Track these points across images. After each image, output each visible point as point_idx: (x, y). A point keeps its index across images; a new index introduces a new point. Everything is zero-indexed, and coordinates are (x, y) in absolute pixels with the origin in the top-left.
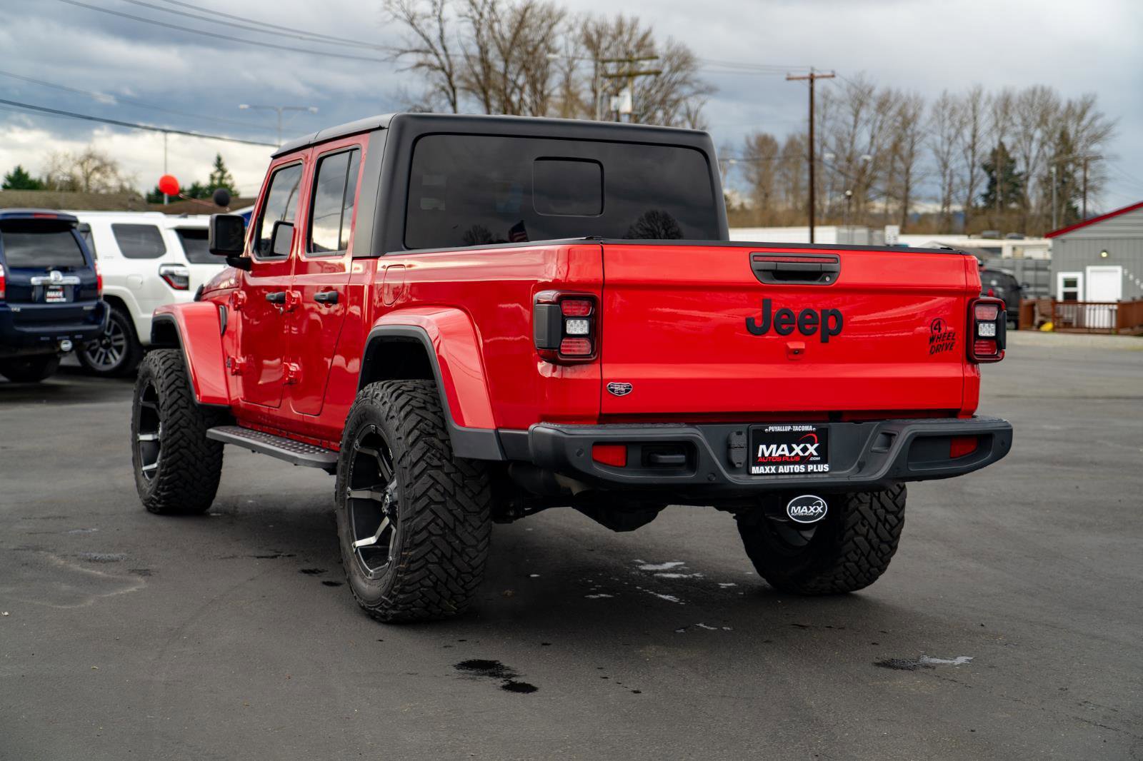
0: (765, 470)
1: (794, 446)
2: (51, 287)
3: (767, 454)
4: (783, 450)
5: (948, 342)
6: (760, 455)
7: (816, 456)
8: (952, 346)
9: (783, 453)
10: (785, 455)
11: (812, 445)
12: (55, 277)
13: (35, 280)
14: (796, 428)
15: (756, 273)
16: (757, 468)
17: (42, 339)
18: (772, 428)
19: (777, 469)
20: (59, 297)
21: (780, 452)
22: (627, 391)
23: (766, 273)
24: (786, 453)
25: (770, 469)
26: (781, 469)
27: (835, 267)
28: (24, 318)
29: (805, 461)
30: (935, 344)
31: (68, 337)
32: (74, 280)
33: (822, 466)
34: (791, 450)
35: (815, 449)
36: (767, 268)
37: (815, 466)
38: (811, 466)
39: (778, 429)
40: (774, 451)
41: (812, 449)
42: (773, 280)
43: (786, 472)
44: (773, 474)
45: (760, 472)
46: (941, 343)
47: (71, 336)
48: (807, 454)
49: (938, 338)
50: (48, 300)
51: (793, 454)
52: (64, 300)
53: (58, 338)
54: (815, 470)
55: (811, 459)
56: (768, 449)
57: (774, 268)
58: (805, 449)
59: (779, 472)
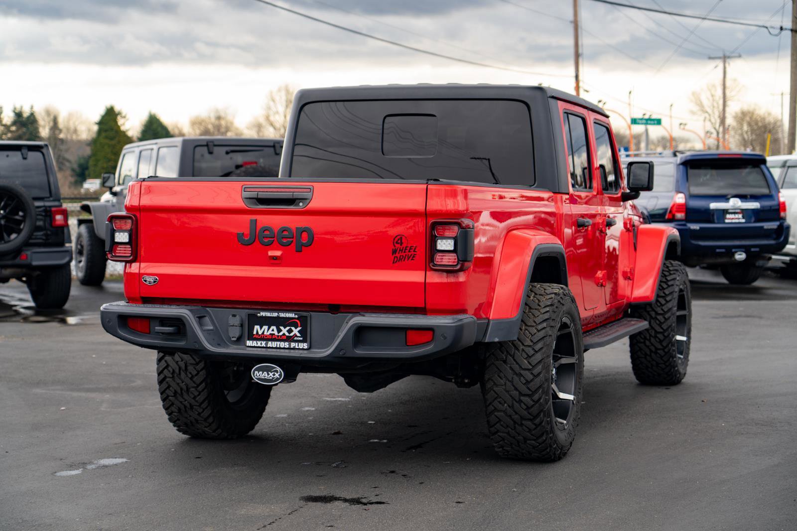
0: (257, 344)
1: (282, 328)
2: (730, 211)
3: (260, 332)
4: (273, 330)
5: (410, 254)
6: (255, 333)
7: (299, 337)
8: (414, 257)
9: (273, 332)
10: (274, 334)
11: (296, 328)
12: (735, 203)
13: (714, 205)
14: (282, 315)
15: (244, 200)
16: (251, 342)
17: (718, 250)
18: (263, 314)
19: (266, 344)
20: (739, 219)
21: (270, 332)
22: (155, 282)
23: (251, 200)
24: (276, 333)
25: (261, 344)
26: (270, 344)
27: (308, 195)
28: (703, 234)
29: (289, 339)
30: (398, 255)
31: (744, 250)
32: (754, 205)
33: (302, 344)
34: (279, 331)
35: (299, 332)
36: (251, 197)
37: (297, 344)
38: (294, 344)
39: (268, 314)
40: (266, 330)
41: (296, 331)
42: (258, 205)
43: (273, 346)
44: (263, 347)
45: (253, 345)
46: (404, 254)
47: (746, 249)
48: (292, 334)
49: (402, 250)
50: (727, 221)
51: (281, 334)
52: (743, 221)
53: (733, 250)
54: (297, 347)
55: (295, 339)
56: (261, 328)
57: (256, 196)
58: (290, 331)
59: (268, 346)
